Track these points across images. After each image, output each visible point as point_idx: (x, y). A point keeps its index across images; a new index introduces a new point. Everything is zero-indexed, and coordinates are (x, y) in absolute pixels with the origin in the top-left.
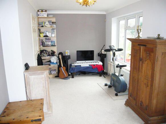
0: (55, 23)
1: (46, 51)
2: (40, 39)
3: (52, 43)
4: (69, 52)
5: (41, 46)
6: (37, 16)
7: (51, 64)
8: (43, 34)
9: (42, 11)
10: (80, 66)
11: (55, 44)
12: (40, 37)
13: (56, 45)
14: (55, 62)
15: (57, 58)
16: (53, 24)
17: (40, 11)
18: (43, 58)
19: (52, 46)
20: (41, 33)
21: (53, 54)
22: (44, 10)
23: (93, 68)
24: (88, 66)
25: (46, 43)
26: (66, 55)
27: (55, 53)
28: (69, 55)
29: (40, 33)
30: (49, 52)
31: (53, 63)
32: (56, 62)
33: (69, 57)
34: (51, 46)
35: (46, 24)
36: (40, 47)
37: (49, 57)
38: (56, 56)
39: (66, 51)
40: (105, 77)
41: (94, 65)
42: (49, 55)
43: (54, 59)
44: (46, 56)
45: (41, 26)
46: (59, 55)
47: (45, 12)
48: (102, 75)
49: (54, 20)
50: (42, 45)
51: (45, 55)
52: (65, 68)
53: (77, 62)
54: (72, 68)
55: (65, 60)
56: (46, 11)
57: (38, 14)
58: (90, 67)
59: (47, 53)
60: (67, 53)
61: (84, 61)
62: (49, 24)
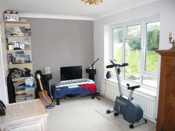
0: (30, 30)
1: (17, 69)
2: (8, 53)
3: (26, 59)
4: (50, 69)
5: (10, 63)
6: (4, 20)
7: (26, 87)
8: (12, 46)
9: (12, 13)
10: (67, 87)
11: (29, 59)
12: (8, 50)
13: (31, 60)
14: (31, 85)
15: (33, 78)
16: (27, 31)
17: (7, 12)
18: (13, 80)
19: (27, 62)
20: (10, 44)
21: (27, 73)
22: (14, 11)
23: (84, 90)
24: (78, 86)
25: (18, 59)
26: (46, 74)
27: (31, 72)
28: (50, 73)
29: (8, 44)
30: (23, 71)
31: (29, 86)
32: (33, 85)
33: (50, 76)
34: (25, 62)
35: (17, 32)
36: (8, 64)
37: (22, 78)
38: (33, 75)
39: (46, 68)
40: (100, 100)
41: (85, 85)
42: (23, 76)
43: (30, 81)
44: (18, 78)
45: (10, 34)
46: (37, 75)
47: (16, 15)
48: (95, 97)
49: (27, 26)
50: (12, 61)
51: (17, 75)
52: (46, 92)
53: (62, 82)
54: (57, 92)
55: (45, 80)
56: (17, 13)
57: (5, 16)
58: (80, 89)
59: (19, 73)
60: (48, 71)
61: (71, 81)
62: (21, 32)
